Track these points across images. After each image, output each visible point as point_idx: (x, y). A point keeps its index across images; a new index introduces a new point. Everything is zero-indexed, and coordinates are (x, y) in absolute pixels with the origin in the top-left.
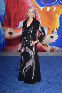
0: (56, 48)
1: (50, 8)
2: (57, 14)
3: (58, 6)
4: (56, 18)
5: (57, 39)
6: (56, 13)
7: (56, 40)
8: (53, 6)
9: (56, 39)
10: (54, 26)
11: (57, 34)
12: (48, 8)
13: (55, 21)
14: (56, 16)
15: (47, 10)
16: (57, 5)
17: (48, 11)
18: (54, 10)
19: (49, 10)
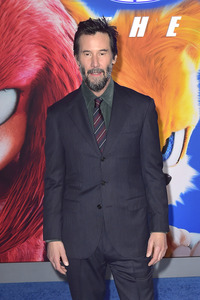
0: (183, 238)
1: (146, 19)
2: (185, 56)
3: (189, 13)
4: (182, 75)
5: (192, 186)
6: (179, 48)
7: (182, 196)
8: (165, 11)
9: (183, 191)
10: (174, 118)
11: (192, 163)
12: (137, 19)
13: (178, 92)
14: (180, 64)
15: (133, 34)
16: (184, 6)
17: (137, 38)
18: (171, 33)
19: (141, 34)
